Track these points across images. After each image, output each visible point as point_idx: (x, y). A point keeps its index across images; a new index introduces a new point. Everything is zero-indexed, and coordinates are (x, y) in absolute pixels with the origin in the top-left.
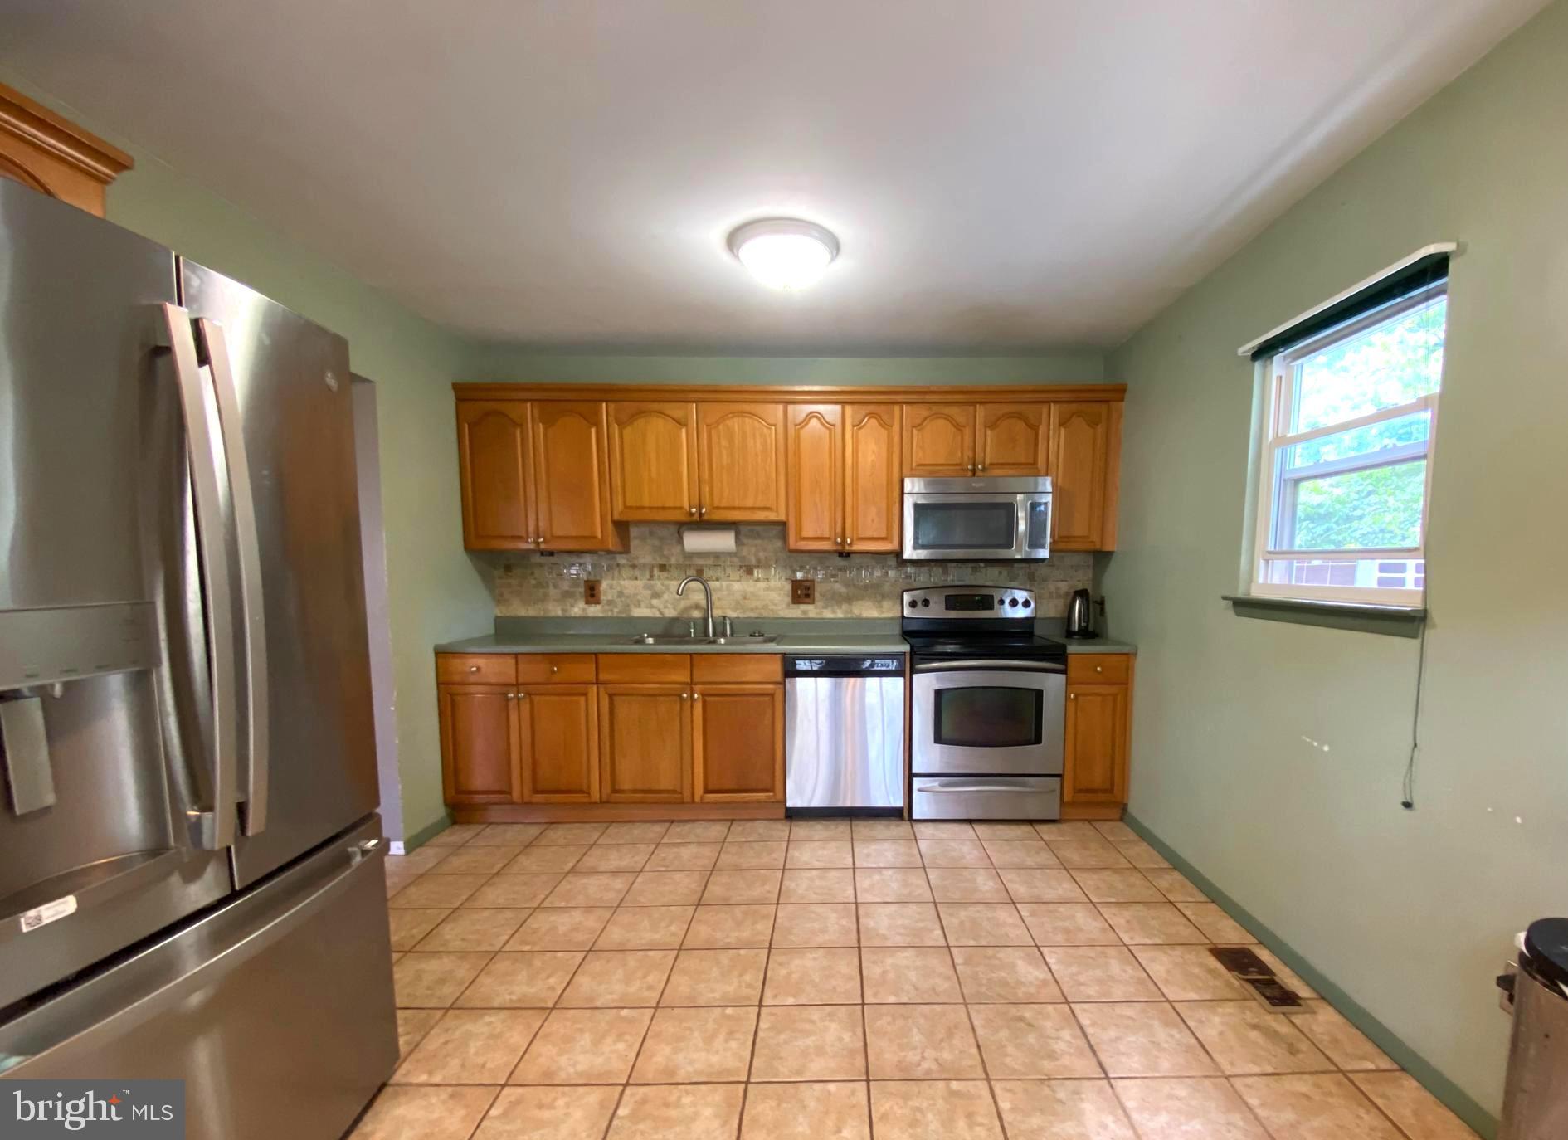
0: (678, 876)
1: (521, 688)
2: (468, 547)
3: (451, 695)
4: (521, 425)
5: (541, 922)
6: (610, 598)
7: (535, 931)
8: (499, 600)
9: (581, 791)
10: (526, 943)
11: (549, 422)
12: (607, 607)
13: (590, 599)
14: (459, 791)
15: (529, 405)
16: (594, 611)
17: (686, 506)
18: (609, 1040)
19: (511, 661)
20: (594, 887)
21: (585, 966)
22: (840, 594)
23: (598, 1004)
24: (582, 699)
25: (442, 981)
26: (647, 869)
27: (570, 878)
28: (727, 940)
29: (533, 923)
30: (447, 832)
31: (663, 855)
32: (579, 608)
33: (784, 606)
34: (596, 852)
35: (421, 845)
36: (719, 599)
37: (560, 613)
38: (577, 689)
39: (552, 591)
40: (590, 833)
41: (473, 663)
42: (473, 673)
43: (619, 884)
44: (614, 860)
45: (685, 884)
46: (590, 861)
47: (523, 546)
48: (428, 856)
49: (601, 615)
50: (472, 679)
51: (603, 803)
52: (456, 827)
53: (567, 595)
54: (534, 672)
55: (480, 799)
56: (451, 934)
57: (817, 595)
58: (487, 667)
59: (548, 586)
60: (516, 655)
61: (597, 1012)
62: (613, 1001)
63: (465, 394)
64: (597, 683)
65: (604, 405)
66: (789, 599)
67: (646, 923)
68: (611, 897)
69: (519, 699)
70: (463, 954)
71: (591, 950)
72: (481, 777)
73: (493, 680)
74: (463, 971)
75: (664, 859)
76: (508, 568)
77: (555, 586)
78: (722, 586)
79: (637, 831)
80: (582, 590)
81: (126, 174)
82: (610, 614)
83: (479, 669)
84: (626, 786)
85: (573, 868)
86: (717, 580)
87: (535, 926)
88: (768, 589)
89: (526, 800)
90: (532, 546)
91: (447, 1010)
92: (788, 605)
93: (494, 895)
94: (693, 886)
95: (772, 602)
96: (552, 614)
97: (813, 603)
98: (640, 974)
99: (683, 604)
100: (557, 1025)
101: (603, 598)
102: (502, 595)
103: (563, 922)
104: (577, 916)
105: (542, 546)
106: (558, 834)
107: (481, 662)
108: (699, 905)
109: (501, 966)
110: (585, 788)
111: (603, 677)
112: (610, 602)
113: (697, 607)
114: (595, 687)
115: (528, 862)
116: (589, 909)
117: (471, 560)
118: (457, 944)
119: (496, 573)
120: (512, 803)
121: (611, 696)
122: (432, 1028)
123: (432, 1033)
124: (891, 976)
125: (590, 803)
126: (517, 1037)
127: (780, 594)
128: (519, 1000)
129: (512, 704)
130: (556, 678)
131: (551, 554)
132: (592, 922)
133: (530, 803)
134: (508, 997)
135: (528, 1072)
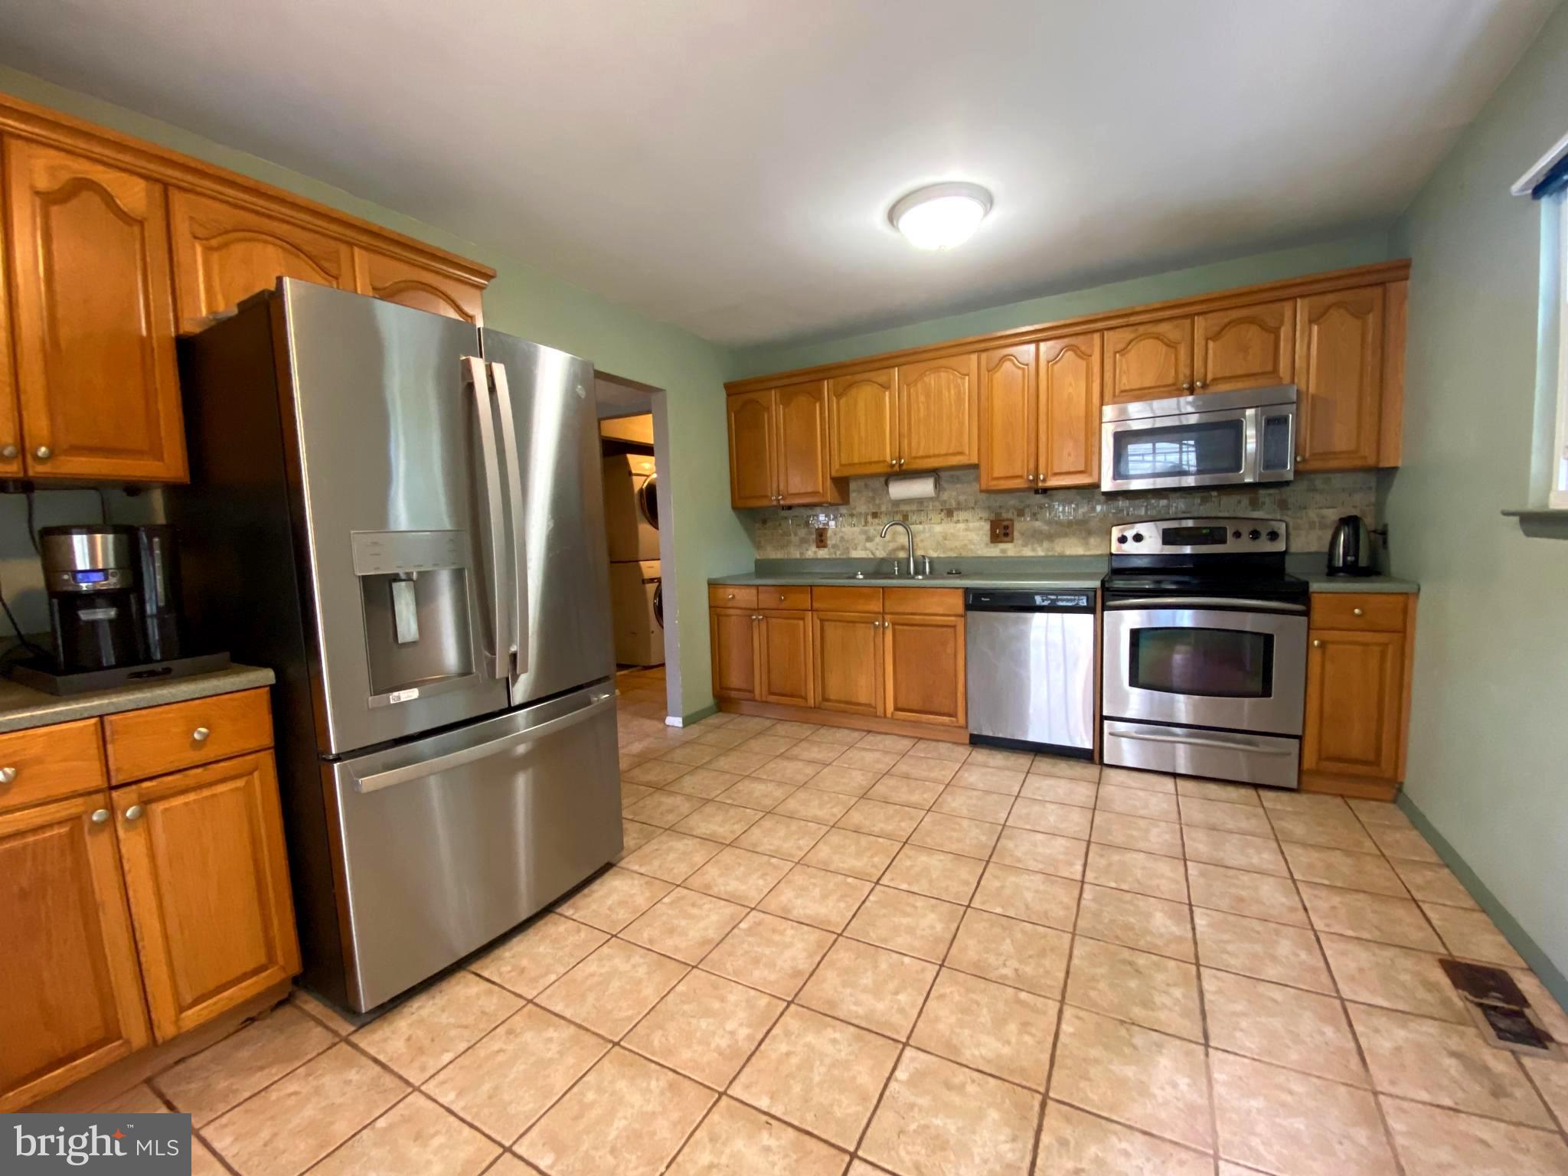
0: (855, 773)
1: (761, 612)
2: (735, 508)
3: (719, 616)
4: (768, 409)
5: (745, 786)
6: (834, 542)
7: (739, 791)
8: (758, 546)
9: (801, 697)
10: (729, 797)
11: (786, 401)
12: (832, 550)
13: (820, 544)
14: (722, 688)
15: (773, 392)
16: (823, 553)
17: (888, 459)
18: (755, 876)
19: (754, 591)
20: (790, 768)
21: (761, 822)
22: (1041, 532)
23: (758, 850)
24: (801, 622)
25: (670, 811)
26: (834, 764)
27: (778, 760)
28: (872, 829)
29: (740, 786)
30: (714, 716)
31: (851, 755)
32: (812, 552)
33: (983, 545)
34: (804, 744)
35: (694, 723)
36: (922, 541)
37: (798, 556)
38: (798, 614)
39: (793, 538)
40: (805, 731)
41: (730, 593)
42: (730, 599)
43: (810, 770)
44: (815, 753)
45: (858, 779)
46: (796, 751)
47: (765, 503)
48: (695, 730)
49: (827, 557)
50: (730, 605)
51: (817, 708)
52: (720, 714)
53: (803, 541)
54: (768, 600)
55: (733, 694)
56: (689, 783)
57: (1016, 534)
58: (744, 597)
59: (790, 535)
60: (757, 586)
61: (755, 855)
62: (770, 850)
63: (733, 390)
64: (812, 610)
65: (826, 382)
66: (987, 538)
67: (816, 802)
68: (801, 778)
69: (759, 620)
70: (689, 797)
71: (770, 813)
72: (735, 679)
73: (743, 605)
74: (685, 807)
75: (851, 758)
76: (764, 522)
77: (796, 535)
78: (924, 528)
79: (841, 734)
80: (814, 537)
81: (493, 280)
82: (834, 556)
83: (734, 597)
84: (832, 697)
85: (783, 753)
86: (921, 523)
87: (741, 788)
88: (967, 530)
89: (764, 699)
90: (775, 503)
91: (666, 830)
92: (987, 545)
93: (723, 763)
94: (864, 783)
95: (971, 542)
96: (793, 557)
97: (1012, 541)
98: (796, 837)
99: (892, 546)
100: (727, 856)
101: (829, 543)
102: (760, 542)
103: (759, 788)
104: (771, 787)
105: (782, 502)
106: (782, 729)
107: (736, 591)
108: (862, 797)
109: (709, 809)
110: (803, 694)
111: (816, 605)
112: (835, 546)
113: (902, 548)
114: (810, 613)
115: (756, 745)
116: (780, 784)
117: (738, 518)
118: (688, 790)
119: (757, 525)
120: (754, 700)
121: (822, 621)
122: (653, 839)
123: (653, 841)
124: (1007, 892)
125: (806, 707)
126: (699, 858)
127: (978, 535)
128: (710, 835)
129: (755, 623)
130: (783, 606)
131: (790, 508)
132: (779, 793)
133: (766, 702)
134: (704, 831)
135: (695, 882)
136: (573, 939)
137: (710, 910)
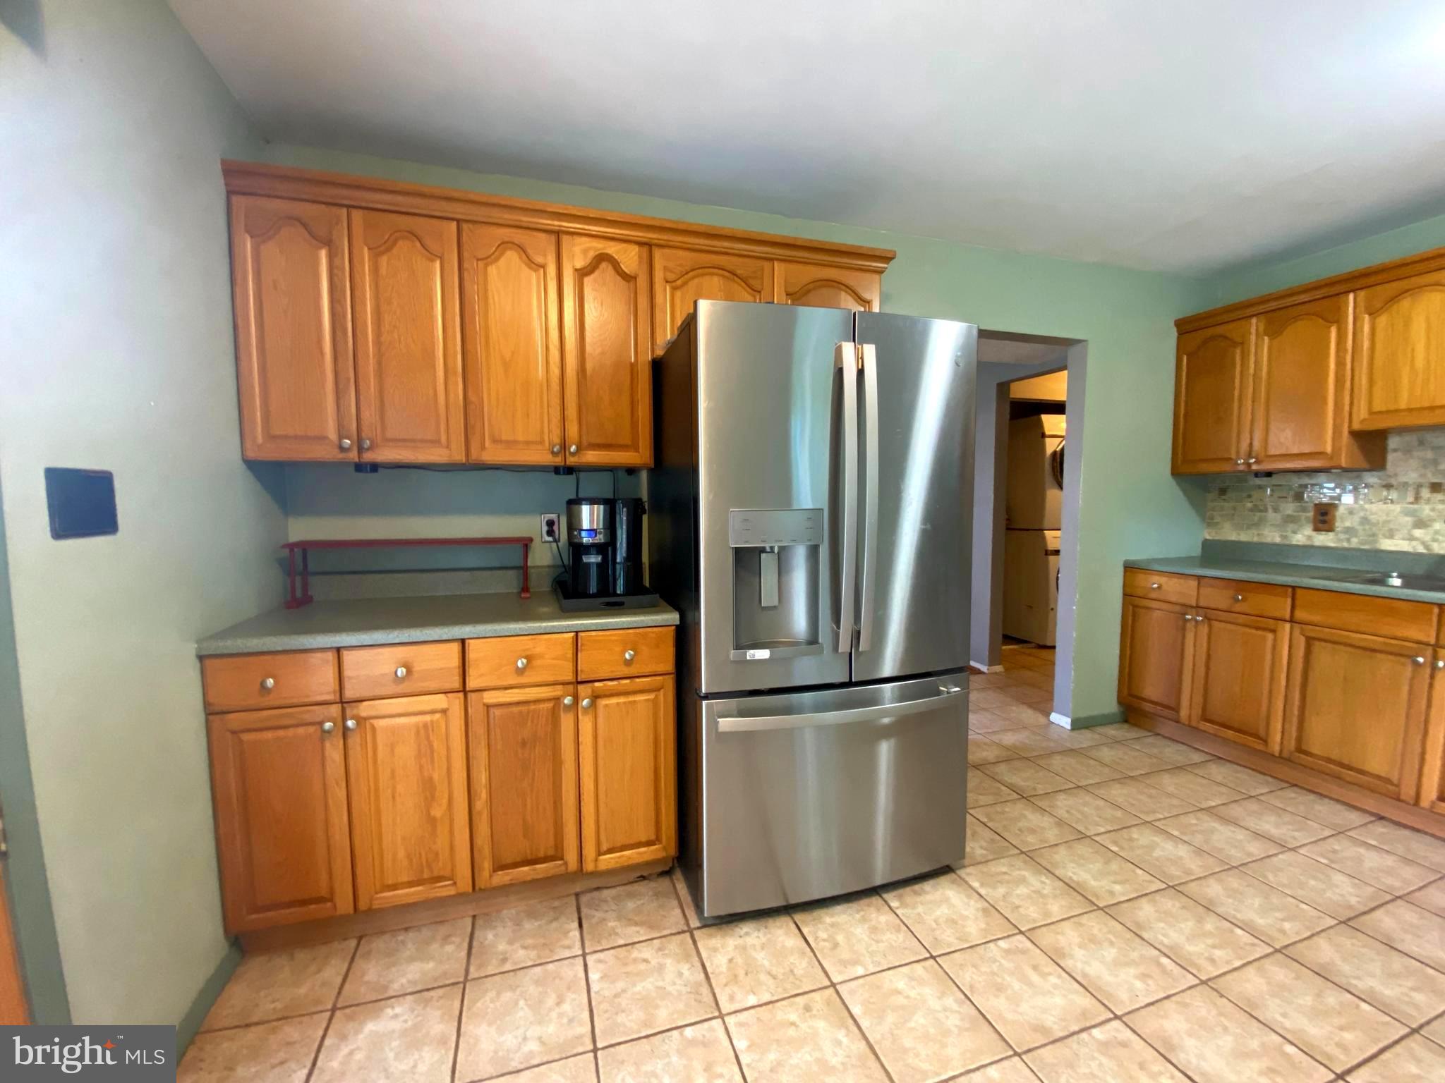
0: (1338, 878)
1: (1201, 611)
2: (1176, 473)
3: (1135, 606)
4: (1244, 344)
5: (1143, 837)
6: (1348, 524)
7: (1131, 840)
8: (1209, 522)
9: (1256, 736)
10: (1115, 843)
11: (1278, 330)
12: (1342, 536)
13: (1320, 525)
14: (1131, 695)
15: (1254, 320)
16: (1323, 539)
18: (1132, 971)
19: (1194, 583)
20: (1222, 835)
21: (1157, 897)
23: (1145, 935)
24: (1270, 636)
25: (1032, 831)
26: (1301, 851)
27: (1204, 816)
29: (1135, 833)
30: (1117, 726)
31: (1338, 847)
32: (1304, 535)
34: (1253, 806)
35: (1087, 728)
37: (1278, 540)
38: (1267, 623)
39: (1271, 515)
40: (1258, 785)
41: (1155, 581)
42: (1154, 589)
43: (1256, 849)
44: (1268, 824)
45: (1343, 892)
46: (1236, 811)
47: (1226, 467)
48: (1086, 739)
49: (1332, 545)
50: (1153, 595)
51: (1282, 759)
52: (1126, 726)
53: (1290, 519)
54: (1217, 598)
55: (1148, 707)
56: (1063, 804)
58: (1177, 589)
59: (1266, 510)
60: (1200, 578)
61: (1138, 940)
62: (1162, 943)
63: (1189, 326)
64: (1292, 621)
65: (1352, 295)
67: (1257, 902)
68: (1237, 856)
69: (1197, 621)
70: (1060, 823)
71: (1175, 889)
72: (1152, 688)
73: (1173, 599)
74: (1052, 835)
75: (1338, 852)
76: (1223, 491)
77: (1276, 510)
80: (1311, 514)
82: (1345, 545)
83: (1159, 587)
84: (1315, 750)
85: (1213, 807)
87: (1135, 836)
89: (1194, 724)
90: (1241, 468)
91: (1022, 852)
93: (1118, 793)
94: (1353, 900)
96: (1269, 540)
98: (1210, 941)
100: (1094, 924)
101: (1339, 525)
102: (1212, 518)
103: (1166, 849)
104: (1182, 851)
105: (1254, 467)
106: (1218, 771)
107: (1163, 580)
108: (1344, 923)
109: (1083, 849)
110: (1262, 733)
111: (1299, 614)
112: (1349, 531)
114: (1287, 626)
115: (1169, 782)
116: (1199, 851)
117: (1178, 484)
118: (1062, 813)
119: (1210, 496)
120: (1178, 722)
121: (1310, 641)
122: (1003, 857)
123: (1002, 860)
125: (1265, 752)
126: (1057, 909)
128: (1078, 883)
129: (1190, 626)
130: (1238, 608)
131: (1269, 474)
132: (1195, 866)
133: (1196, 728)
134: (1070, 874)
135: (1046, 937)
136: (889, 937)
137: (1055, 986)
